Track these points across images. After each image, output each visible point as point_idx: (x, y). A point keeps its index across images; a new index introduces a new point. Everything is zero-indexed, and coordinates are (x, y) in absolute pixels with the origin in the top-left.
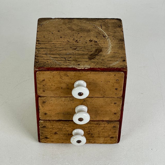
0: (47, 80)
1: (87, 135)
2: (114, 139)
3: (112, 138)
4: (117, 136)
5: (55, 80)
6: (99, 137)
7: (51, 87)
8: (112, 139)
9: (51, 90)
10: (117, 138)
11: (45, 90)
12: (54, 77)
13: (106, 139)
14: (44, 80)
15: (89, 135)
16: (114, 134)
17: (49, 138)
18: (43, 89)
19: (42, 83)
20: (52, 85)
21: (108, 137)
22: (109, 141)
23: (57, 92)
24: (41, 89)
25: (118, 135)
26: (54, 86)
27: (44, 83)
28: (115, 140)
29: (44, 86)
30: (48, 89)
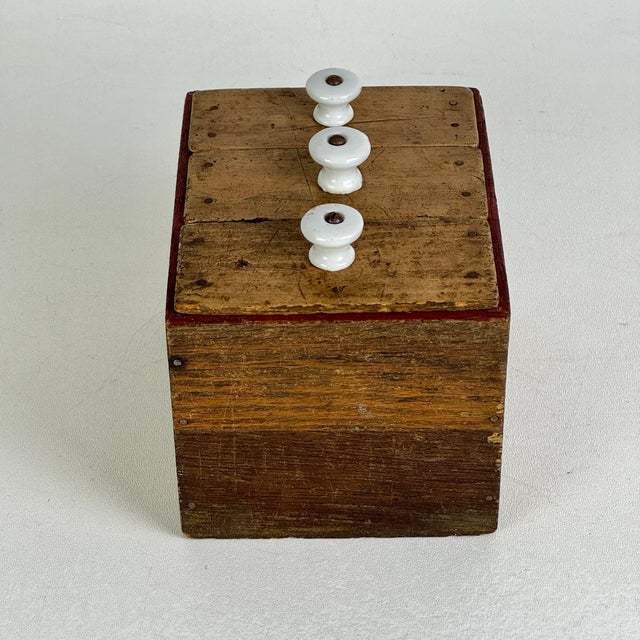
0: (226, 106)
2: (484, 280)
3: (473, 275)
4: (493, 269)
5: (251, 107)
6: (419, 274)
7: (238, 123)
8: (474, 281)
9: (235, 133)
10: (495, 276)
11: (217, 131)
12: (248, 99)
13: (448, 281)
14: (215, 108)
15: (378, 268)
16: (477, 262)
17: (211, 285)
18: (210, 128)
19: (208, 114)
20: (241, 119)
21: (456, 274)
22: (464, 289)
24: (202, 129)
25: (494, 265)
26: (249, 120)
27: (215, 114)
28: (485, 285)
29: (213, 121)
30: (226, 128)
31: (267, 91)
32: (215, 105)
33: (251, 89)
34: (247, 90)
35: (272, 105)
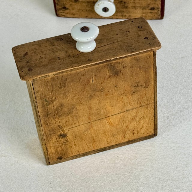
0: (31, 52)
1: (119, 5)
2: (156, 11)
3: (153, 9)
4: (160, 6)
5: (44, 50)
6: (135, 7)
7: (41, 60)
8: (153, 11)
9: (42, 66)
10: (160, 10)
11: (32, 67)
12: (41, 46)
13: (144, 11)
14: (26, 54)
15: (122, 5)
16: (155, 3)
18: (28, 66)
19: (24, 58)
20: (42, 58)
21: (147, 8)
22: (149, 15)
23: (53, 66)
24: (24, 67)
25: (160, 4)
26: (46, 58)
27: (27, 58)
28: (156, 13)
29: (27, 62)
30: (36, 65)
31: (48, 40)
32: (25, 53)
33: (40, 41)
34: (38, 42)
35: (53, 47)
